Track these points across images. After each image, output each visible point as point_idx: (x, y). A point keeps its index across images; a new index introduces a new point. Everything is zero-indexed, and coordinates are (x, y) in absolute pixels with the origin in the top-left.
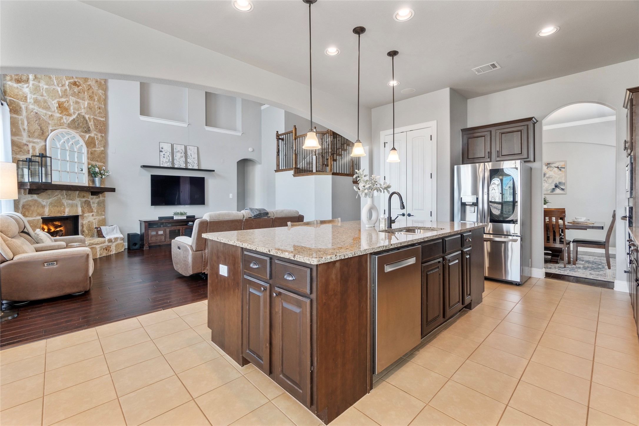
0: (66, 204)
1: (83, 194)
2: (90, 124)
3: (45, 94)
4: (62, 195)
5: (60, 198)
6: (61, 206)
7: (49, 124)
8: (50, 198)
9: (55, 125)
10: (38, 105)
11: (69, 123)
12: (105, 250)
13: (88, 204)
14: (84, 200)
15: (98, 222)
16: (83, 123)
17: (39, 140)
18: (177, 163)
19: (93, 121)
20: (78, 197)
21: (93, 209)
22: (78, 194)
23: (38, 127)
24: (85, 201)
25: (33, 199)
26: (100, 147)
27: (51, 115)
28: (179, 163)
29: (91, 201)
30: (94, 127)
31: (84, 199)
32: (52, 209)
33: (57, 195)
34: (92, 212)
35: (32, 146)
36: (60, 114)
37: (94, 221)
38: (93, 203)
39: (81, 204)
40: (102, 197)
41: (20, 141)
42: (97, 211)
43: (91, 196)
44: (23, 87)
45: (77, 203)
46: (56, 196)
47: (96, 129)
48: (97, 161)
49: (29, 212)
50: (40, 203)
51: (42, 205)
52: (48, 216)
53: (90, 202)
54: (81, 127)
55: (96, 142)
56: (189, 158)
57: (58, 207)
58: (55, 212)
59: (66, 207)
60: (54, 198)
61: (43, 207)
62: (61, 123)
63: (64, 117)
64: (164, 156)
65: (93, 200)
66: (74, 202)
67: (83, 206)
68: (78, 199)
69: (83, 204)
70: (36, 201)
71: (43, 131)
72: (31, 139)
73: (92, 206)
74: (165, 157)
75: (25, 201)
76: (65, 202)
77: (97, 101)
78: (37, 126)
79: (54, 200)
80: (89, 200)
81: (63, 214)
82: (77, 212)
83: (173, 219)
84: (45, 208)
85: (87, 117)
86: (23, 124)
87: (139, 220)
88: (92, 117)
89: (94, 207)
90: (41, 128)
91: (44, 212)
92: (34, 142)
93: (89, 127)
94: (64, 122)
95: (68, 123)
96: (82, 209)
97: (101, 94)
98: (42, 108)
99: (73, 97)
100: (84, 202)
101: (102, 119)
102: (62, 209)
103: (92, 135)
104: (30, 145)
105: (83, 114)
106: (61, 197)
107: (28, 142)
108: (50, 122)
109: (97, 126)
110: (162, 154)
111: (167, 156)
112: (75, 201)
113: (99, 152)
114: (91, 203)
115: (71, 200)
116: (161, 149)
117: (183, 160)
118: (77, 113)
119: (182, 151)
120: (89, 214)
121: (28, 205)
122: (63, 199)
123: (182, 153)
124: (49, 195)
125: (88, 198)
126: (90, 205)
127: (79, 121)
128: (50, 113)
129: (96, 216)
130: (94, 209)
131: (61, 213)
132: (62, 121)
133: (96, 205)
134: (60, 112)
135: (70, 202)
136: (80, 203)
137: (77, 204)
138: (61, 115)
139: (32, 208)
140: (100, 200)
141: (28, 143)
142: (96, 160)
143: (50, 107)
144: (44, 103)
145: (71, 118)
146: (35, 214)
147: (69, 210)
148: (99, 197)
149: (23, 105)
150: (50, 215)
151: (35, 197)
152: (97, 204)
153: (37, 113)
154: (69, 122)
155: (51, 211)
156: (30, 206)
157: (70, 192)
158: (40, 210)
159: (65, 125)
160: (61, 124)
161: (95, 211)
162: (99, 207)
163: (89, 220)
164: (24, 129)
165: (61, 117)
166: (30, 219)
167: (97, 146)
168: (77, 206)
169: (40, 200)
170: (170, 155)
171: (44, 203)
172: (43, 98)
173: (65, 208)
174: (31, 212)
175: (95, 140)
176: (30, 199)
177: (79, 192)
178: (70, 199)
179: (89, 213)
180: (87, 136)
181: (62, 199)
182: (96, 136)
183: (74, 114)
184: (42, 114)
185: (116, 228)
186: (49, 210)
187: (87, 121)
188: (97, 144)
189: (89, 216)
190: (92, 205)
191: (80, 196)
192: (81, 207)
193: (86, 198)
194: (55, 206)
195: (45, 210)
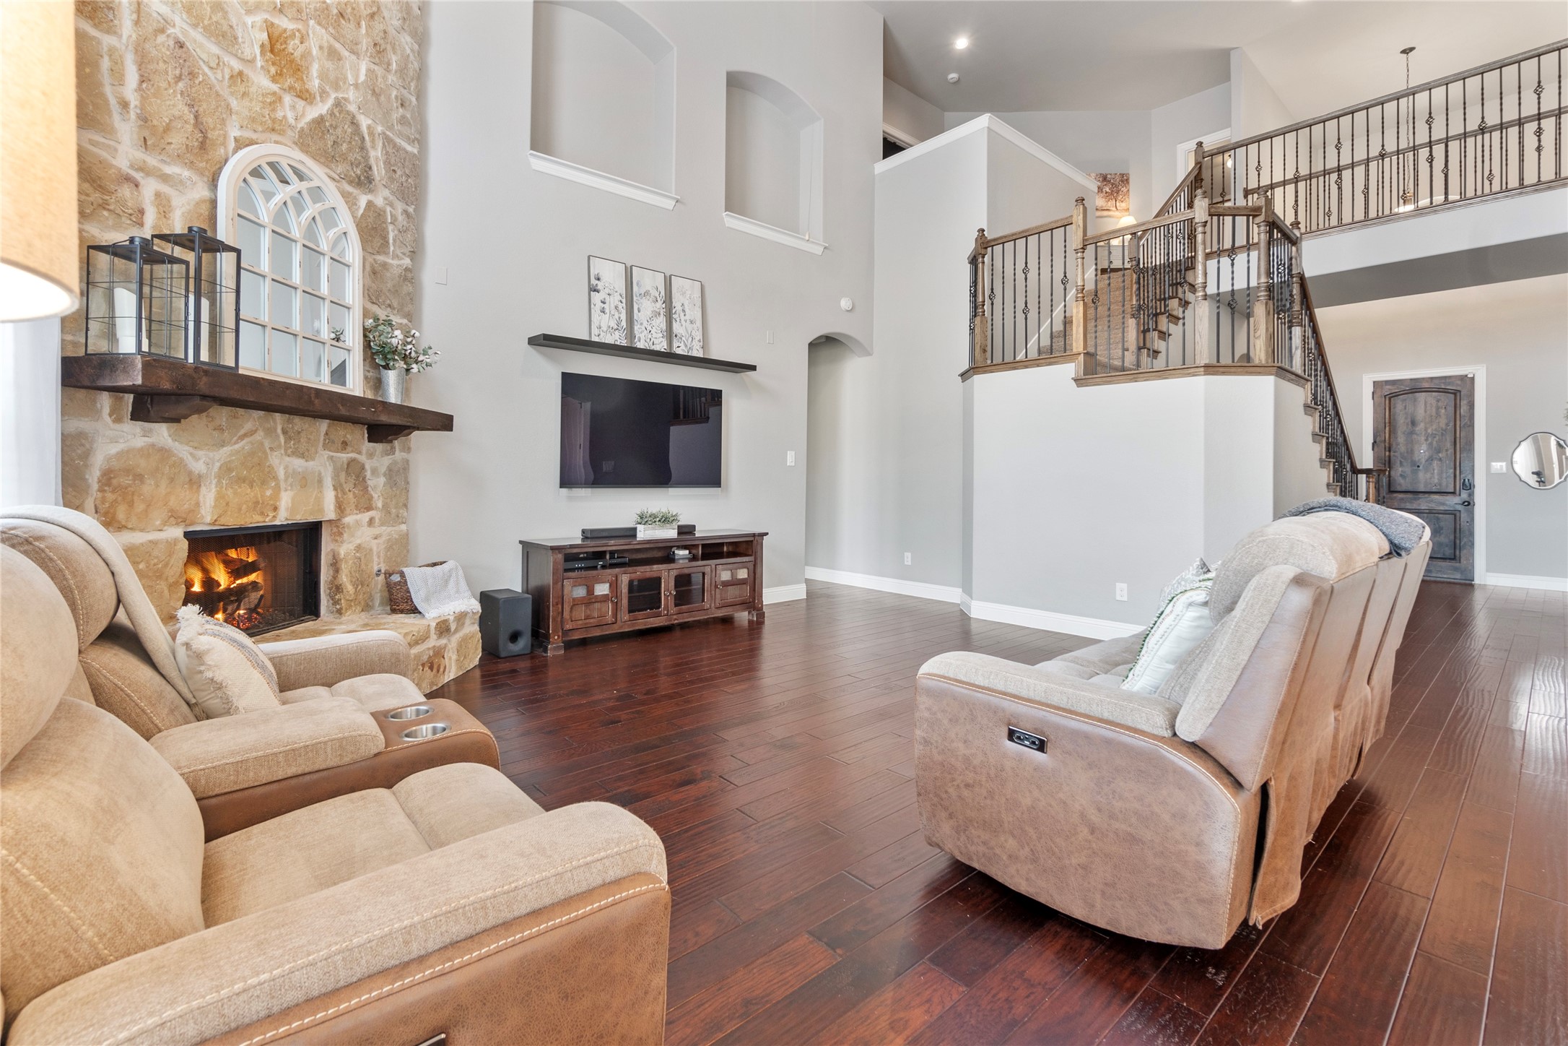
0: (281, 474)
1: (345, 432)
2: (372, 154)
4: (270, 432)
5: (262, 444)
6: (264, 483)
7: (229, 109)
8: (223, 444)
9: (253, 120)
10: (189, 12)
11: (302, 129)
13: (358, 477)
14: (345, 460)
15: (389, 548)
16: (350, 142)
17: (186, 173)
18: (642, 336)
19: (381, 144)
20: (325, 447)
21: (371, 498)
22: (327, 434)
23: (186, 109)
24: (348, 464)
25: (153, 445)
26: (398, 252)
27: (240, 74)
28: (650, 336)
29: (368, 465)
30: (384, 172)
31: (344, 456)
32: (230, 492)
33: (252, 433)
34: (369, 509)
35: (158, 195)
36: (274, 79)
37: (374, 544)
38: (374, 471)
39: (336, 476)
40: (402, 451)
41: (104, 154)
42: (383, 506)
43: (367, 446)
45: (322, 471)
46: (245, 435)
47: (392, 179)
48: (390, 306)
49: (131, 505)
50: (181, 463)
51: (190, 473)
52: (213, 524)
53: (363, 468)
54: (344, 157)
55: (388, 232)
56: (678, 320)
57: (251, 484)
58: (240, 509)
59: (283, 485)
60: (236, 447)
61: (195, 482)
62: (274, 120)
63: (288, 99)
64: (603, 305)
65: (375, 462)
66: (311, 463)
67: (341, 485)
68: (327, 453)
69: (343, 476)
70: (164, 453)
71: (202, 135)
72: (152, 161)
73: (369, 483)
74: (607, 311)
75: (114, 449)
76: (282, 463)
77: (396, 72)
78: (179, 107)
79: (238, 452)
80: (362, 458)
81: (271, 515)
82: (321, 510)
83: (635, 536)
84: (203, 489)
85: (364, 123)
86: (118, 77)
87: (521, 542)
88: (379, 129)
89: (375, 487)
90: (196, 117)
91: (198, 504)
92: (165, 178)
93: (370, 168)
94: (285, 117)
95: (299, 126)
96: (337, 497)
97: (408, 51)
98: (205, 28)
99: (319, 24)
100: (345, 466)
101: (409, 148)
102: (268, 493)
103: (379, 202)
104: (150, 187)
105: (352, 108)
106: (267, 444)
107: (140, 169)
108: (234, 103)
109: (394, 171)
110: (596, 298)
111: (613, 307)
112: (313, 459)
113: (397, 271)
114: (368, 474)
115: (302, 456)
116: (594, 282)
117: (662, 325)
118: (333, 96)
119: (657, 295)
120: (359, 517)
121: (127, 471)
122: (271, 449)
123: (659, 299)
124: (220, 429)
125: (360, 453)
126: (364, 479)
127: (339, 131)
128: (236, 65)
129: (382, 525)
130: (375, 496)
131: (262, 514)
132: (279, 114)
133: (382, 480)
134: (273, 70)
135: (298, 463)
136: (330, 469)
137: (320, 474)
138: (275, 87)
139: (147, 488)
140: (394, 463)
141: (138, 176)
142: (389, 301)
143: (236, 38)
144: (213, 11)
145: (313, 113)
146: (157, 517)
148: (392, 451)
150: (223, 521)
151: (162, 433)
152: (385, 475)
153: (181, 45)
154: (302, 124)
155: (227, 504)
156: (140, 478)
157: (298, 422)
158: (181, 498)
159: (290, 133)
160: (277, 127)
161: (380, 505)
162: (391, 488)
163: (358, 541)
164: (125, 105)
165: (274, 94)
166: (138, 538)
167: (392, 248)
168: (320, 481)
169: (182, 450)
170: (620, 306)
171: (198, 467)
173: (277, 489)
174: (140, 507)
175: (385, 222)
176: (139, 442)
177: (329, 427)
178: (296, 453)
179: (360, 512)
180: (363, 200)
181: (268, 451)
182: (388, 209)
183: (321, 97)
184: (204, 56)
185: (454, 575)
186: (220, 497)
187: (363, 138)
188: (391, 241)
189: (358, 524)
190: (371, 482)
191: (333, 442)
192: (335, 489)
193: (352, 452)
194: (240, 480)
195: (201, 499)
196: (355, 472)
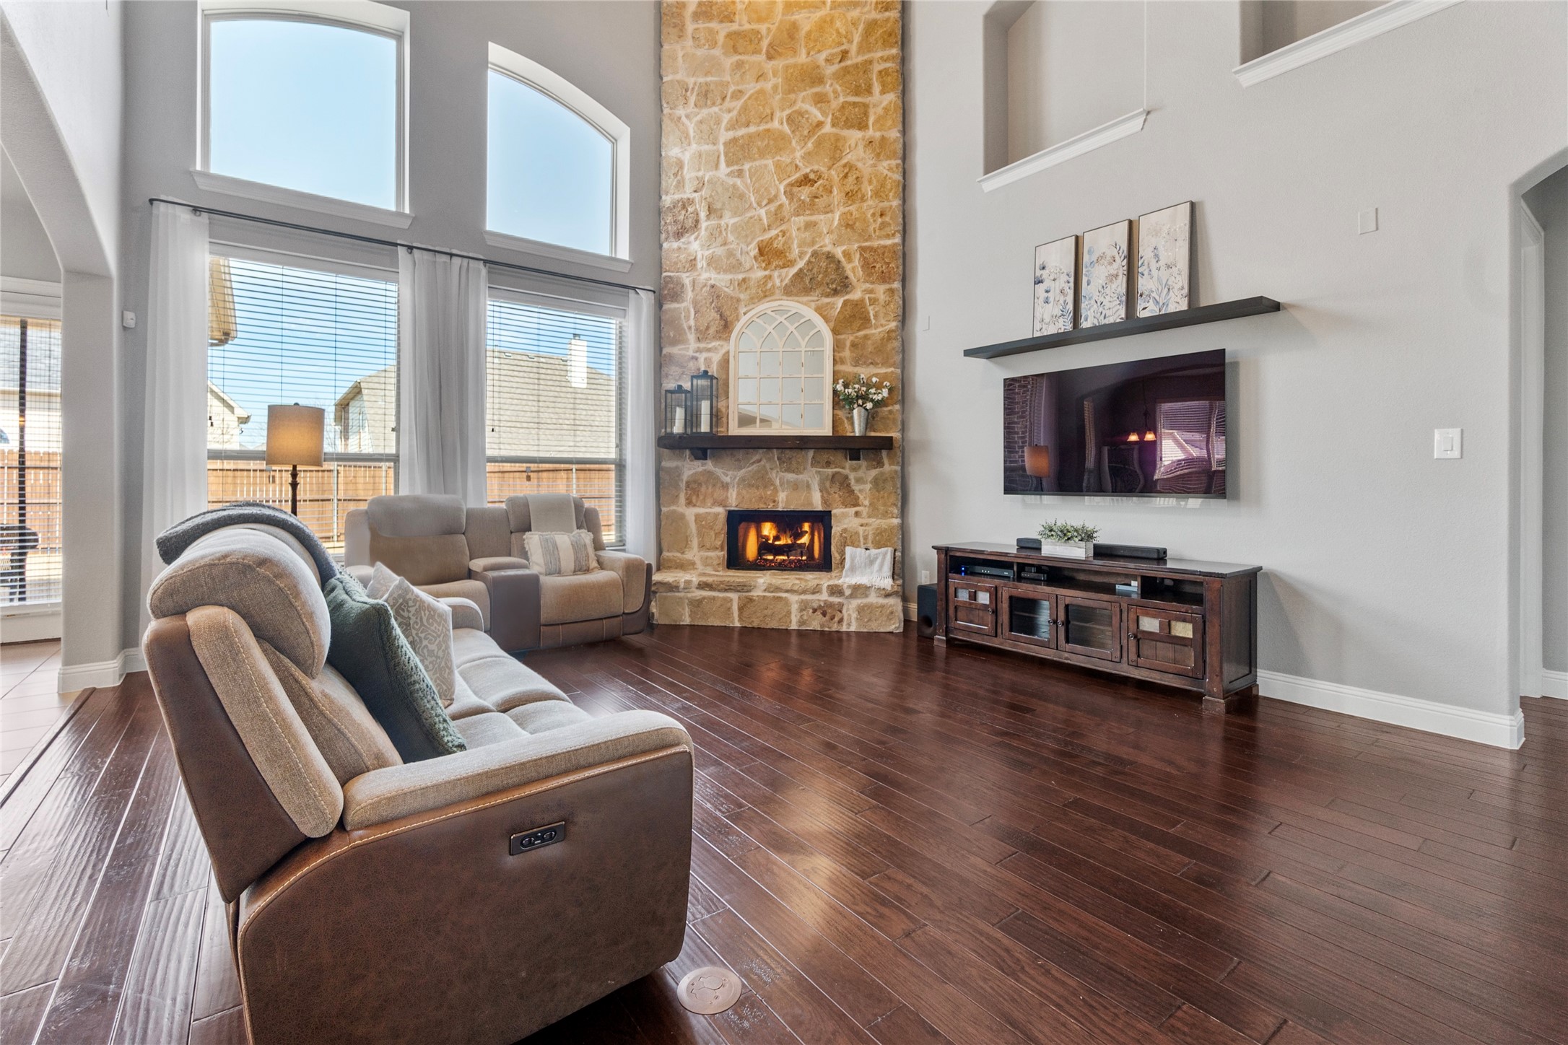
0: (778, 482)
1: (825, 456)
2: (848, 268)
3: (731, 238)
4: (769, 460)
5: (764, 466)
6: (765, 487)
7: (738, 300)
8: (740, 468)
9: (752, 298)
10: (715, 269)
11: (786, 285)
12: (818, 613)
13: (841, 484)
14: (830, 474)
15: (875, 535)
16: (826, 271)
17: (718, 343)
18: (1090, 314)
19: (858, 256)
20: (812, 465)
21: (857, 498)
22: (813, 458)
23: (715, 314)
24: (833, 476)
25: (705, 470)
26: (883, 322)
27: (744, 280)
28: (1101, 309)
29: (852, 476)
30: (861, 273)
31: (830, 471)
32: (744, 492)
33: (759, 461)
34: (855, 505)
35: (705, 359)
36: (765, 269)
37: (861, 530)
38: (858, 480)
39: (822, 484)
40: (890, 465)
41: (684, 352)
42: (870, 504)
43: (849, 463)
44: (689, 243)
45: (809, 479)
46: (754, 462)
47: (870, 275)
48: (872, 363)
49: (698, 496)
50: (718, 478)
51: (722, 482)
52: (736, 506)
53: (846, 477)
54: (820, 284)
55: (868, 313)
57: (757, 488)
58: (751, 501)
59: (779, 488)
60: (750, 469)
61: (725, 487)
62: (765, 292)
63: (776, 274)
64: (1046, 295)
65: (860, 473)
66: (800, 477)
67: (826, 489)
68: (814, 470)
69: (828, 484)
70: (710, 473)
71: (726, 322)
72: (702, 345)
73: (854, 488)
74: (1051, 300)
75: (691, 472)
76: (777, 476)
77: (871, 197)
78: (714, 315)
79: (750, 471)
80: (846, 471)
81: (772, 505)
82: (811, 504)
84: (731, 490)
85: (839, 252)
86: (687, 318)
88: (856, 246)
89: (861, 491)
90: (721, 315)
91: (727, 497)
92: (709, 350)
93: (847, 278)
94: (773, 286)
95: (784, 284)
96: (821, 498)
97: (886, 172)
98: (724, 271)
99: (798, 215)
100: (830, 477)
101: (889, 242)
102: (769, 493)
103: (856, 295)
105: (829, 248)
106: (768, 466)
107: (697, 352)
108: (742, 296)
109: (874, 267)
110: (1041, 288)
111: (1058, 291)
112: (801, 473)
113: (878, 338)
114: (853, 482)
115: (793, 472)
116: (1039, 273)
117: (1119, 289)
118: (810, 251)
119: (1115, 252)
120: (847, 510)
121: (695, 482)
122: (771, 469)
123: (1117, 258)
124: (739, 460)
125: (843, 468)
126: (849, 485)
127: (815, 270)
128: (740, 277)
129: (869, 517)
130: (861, 497)
131: (765, 504)
132: (769, 285)
133: (868, 486)
134: (764, 265)
135: (790, 476)
136: (817, 478)
137: (808, 482)
138: (767, 273)
139: (703, 489)
140: (882, 474)
141: (697, 355)
142: (870, 361)
143: (740, 264)
144: (728, 259)
145: (794, 270)
146: (709, 502)
147: (787, 497)
148: (880, 464)
149: (686, 279)
150: (741, 505)
151: (709, 465)
152: (871, 482)
153: (713, 286)
154: (787, 281)
155: (743, 498)
156: (700, 484)
157: (788, 453)
158: (719, 493)
159: (777, 291)
160: (767, 294)
161: (867, 503)
162: (879, 492)
163: (845, 526)
164: (690, 328)
165: (766, 276)
166: (701, 510)
167: (873, 322)
168: (808, 486)
169: (719, 471)
170: (1067, 290)
171: (727, 479)
172: (726, 247)
173: (776, 491)
174: (701, 497)
175: (864, 307)
176: (700, 469)
177: (814, 453)
178: (788, 470)
179: (846, 507)
180: (839, 301)
181: (769, 470)
182: (867, 296)
183: (800, 257)
184: (723, 284)
186: (738, 494)
187: (839, 262)
188: (872, 317)
189: (844, 515)
190: (856, 488)
191: (819, 462)
192: (821, 491)
193: (836, 467)
194: (751, 486)
195: (729, 495)
196: (843, 483)
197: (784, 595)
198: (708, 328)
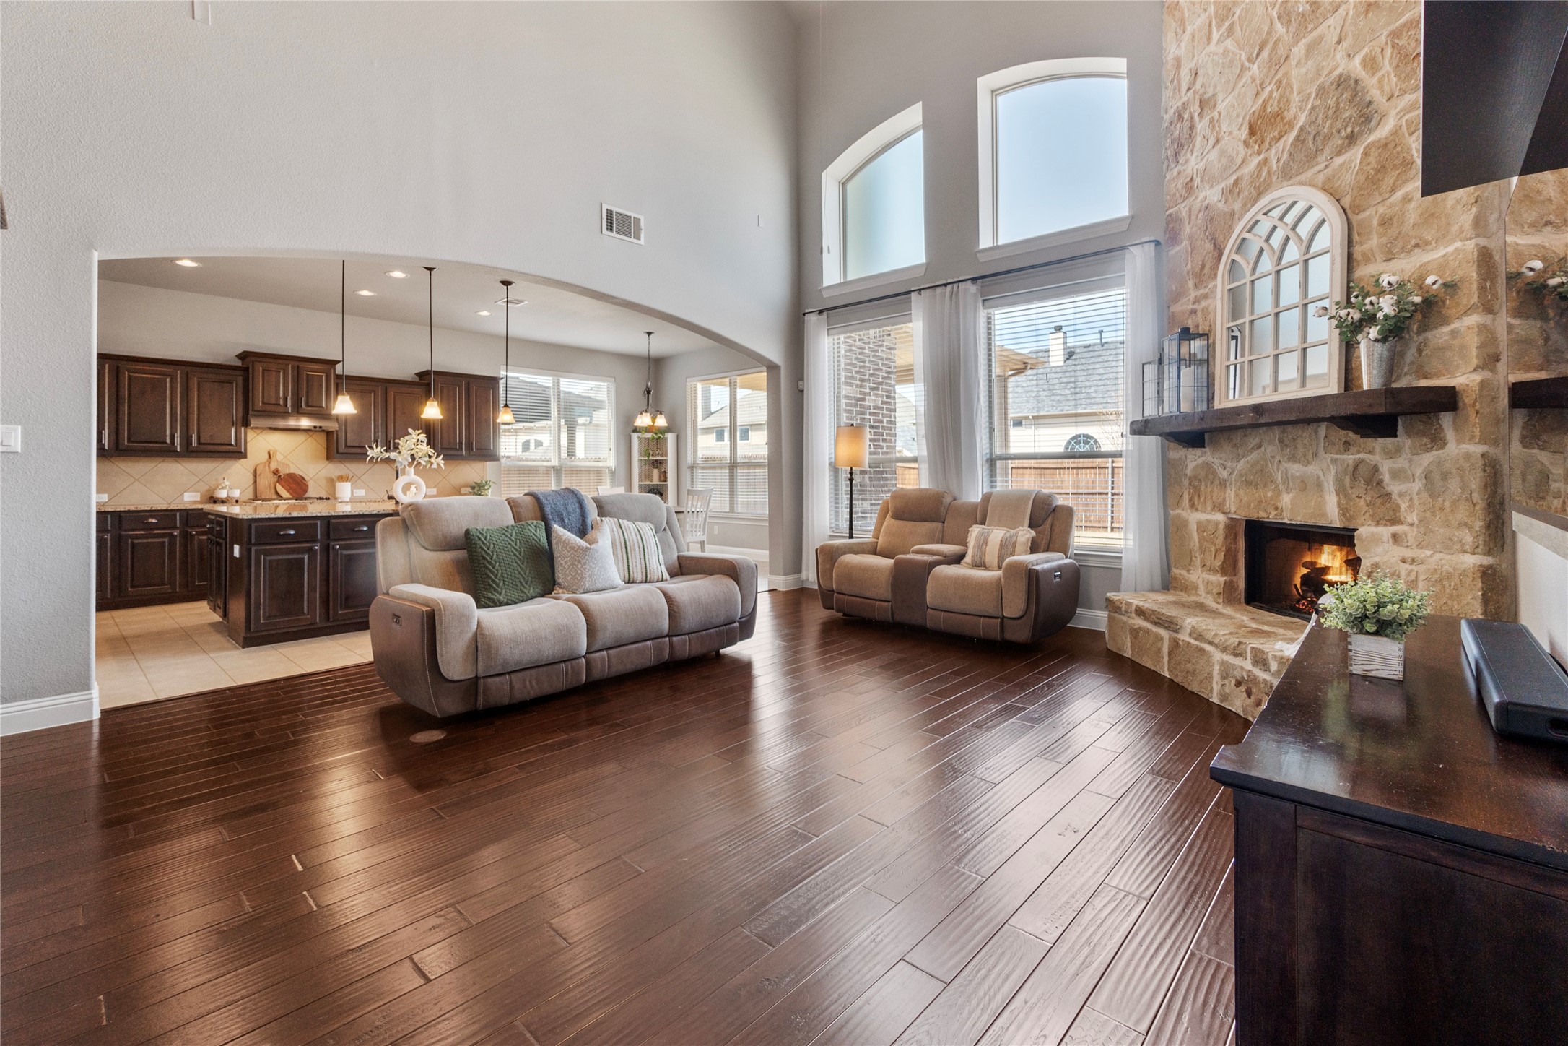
0: (1280, 478)
1: (1343, 433)
2: (1371, 84)
3: (1223, 129)
4: (1269, 444)
5: (1264, 454)
6: (1266, 485)
7: (1231, 212)
8: (1239, 457)
9: (1245, 203)
11: (1284, 162)
12: (1243, 688)
13: (1368, 482)
14: (1351, 462)
16: (1337, 110)
20: (1326, 450)
21: (1396, 509)
22: (1326, 437)
23: (1209, 244)
24: (1356, 468)
25: (1204, 462)
27: (1236, 182)
29: (1386, 467)
31: (1350, 458)
32: (1243, 491)
34: (1395, 521)
36: (1259, 153)
37: (1403, 569)
38: (1397, 475)
40: (1459, 442)
42: (1420, 521)
44: (1186, 160)
45: (1321, 473)
48: (1417, 246)
49: (1199, 496)
50: (1216, 473)
51: (1220, 478)
53: (1376, 469)
57: (1256, 486)
59: (1281, 487)
61: (1223, 484)
62: (1259, 186)
63: (1272, 153)
65: (1401, 462)
66: (1309, 468)
67: (1346, 491)
68: (1328, 456)
72: (1200, 292)
73: (1389, 489)
75: (1193, 465)
76: (1280, 469)
79: (1249, 462)
80: (1376, 458)
82: (1324, 515)
84: (1228, 490)
89: (1401, 495)
90: (1214, 244)
93: (1370, 103)
94: (1269, 172)
95: (1281, 164)
96: (1339, 503)
98: (1216, 180)
99: (1298, 41)
100: (1351, 469)
102: (1269, 494)
105: (1341, 67)
106: (1269, 453)
108: (1235, 206)
112: (1309, 463)
114: (1386, 478)
115: (1300, 461)
118: (1315, 89)
120: (1380, 529)
121: (1196, 478)
122: (1272, 457)
126: (1380, 483)
127: (1321, 118)
128: (1233, 179)
129: (1419, 546)
130: (1403, 506)
131: (1266, 511)
132: (1264, 174)
133: (1417, 486)
134: (1256, 148)
135: (1296, 469)
136: (1333, 472)
137: (1318, 478)
138: (1262, 156)
139: (1203, 487)
140: (1439, 463)
142: (1413, 242)
145: (1293, 135)
146: (1209, 505)
147: (1292, 500)
148: (1437, 440)
149: (1184, 210)
150: (1239, 512)
151: (1208, 454)
152: (1420, 479)
153: (1207, 208)
154: (1284, 157)
155: (1241, 501)
156: (1200, 481)
158: (1218, 494)
159: (1273, 178)
160: (1262, 187)
161: (1413, 518)
163: (1377, 559)
165: (1259, 163)
166: (1203, 517)
168: (1319, 486)
171: (1225, 474)
173: (1278, 493)
174: (1202, 499)
175: (1399, 144)
176: (1200, 460)
177: (1327, 429)
178: (1293, 458)
179: (1378, 524)
180: (1356, 155)
181: (1269, 459)
183: (1301, 109)
184: (1216, 199)
186: (1237, 495)
189: (1376, 540)
190: (1394, 488)
191: (1334, 444)
192: (1338, 493)
193: (1359, 452)
194: (1248, 483)
195: (1227, 495)
196: (1372, 479)
197: (1208, 648)
198: (1203, 267)
